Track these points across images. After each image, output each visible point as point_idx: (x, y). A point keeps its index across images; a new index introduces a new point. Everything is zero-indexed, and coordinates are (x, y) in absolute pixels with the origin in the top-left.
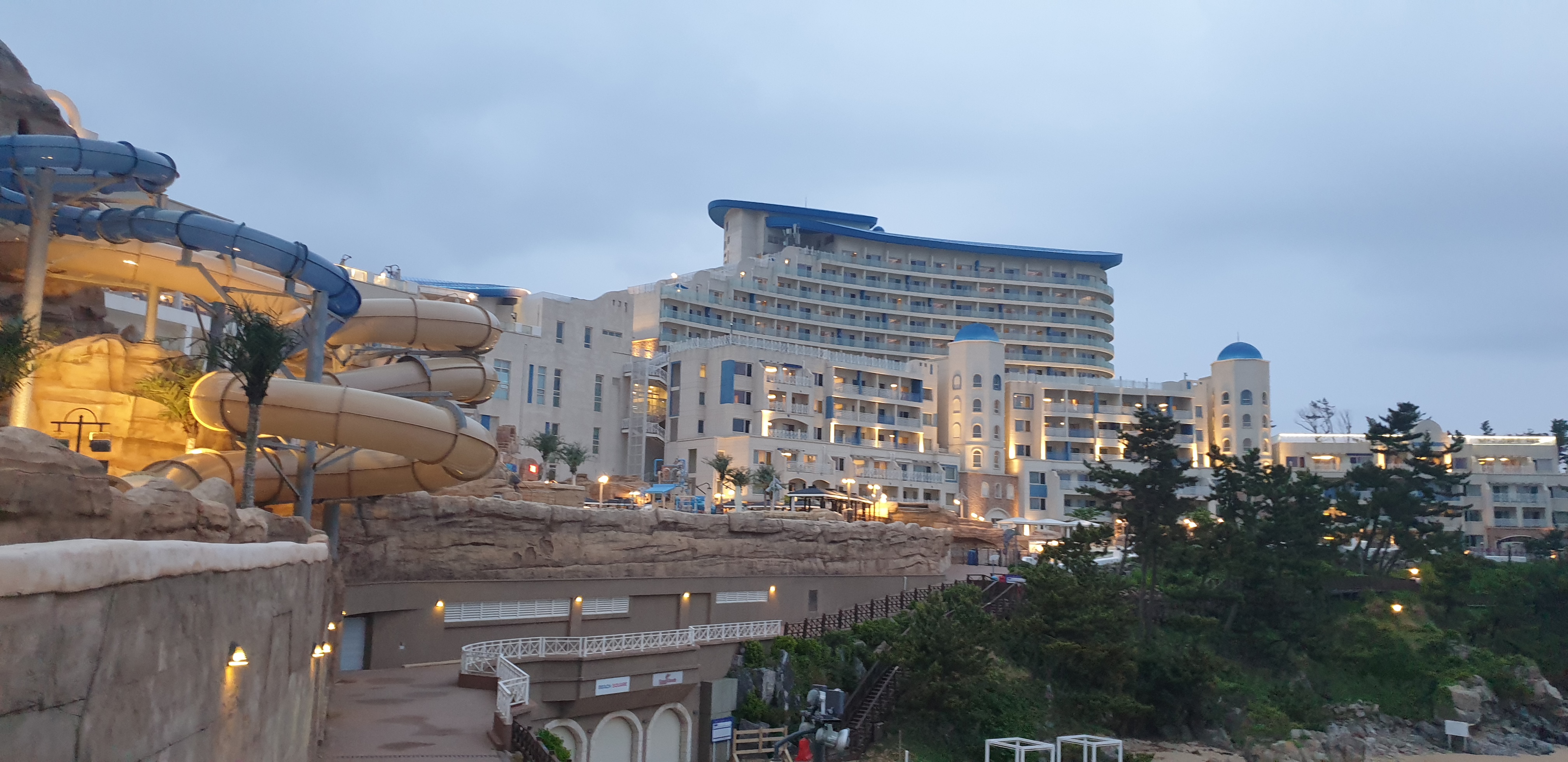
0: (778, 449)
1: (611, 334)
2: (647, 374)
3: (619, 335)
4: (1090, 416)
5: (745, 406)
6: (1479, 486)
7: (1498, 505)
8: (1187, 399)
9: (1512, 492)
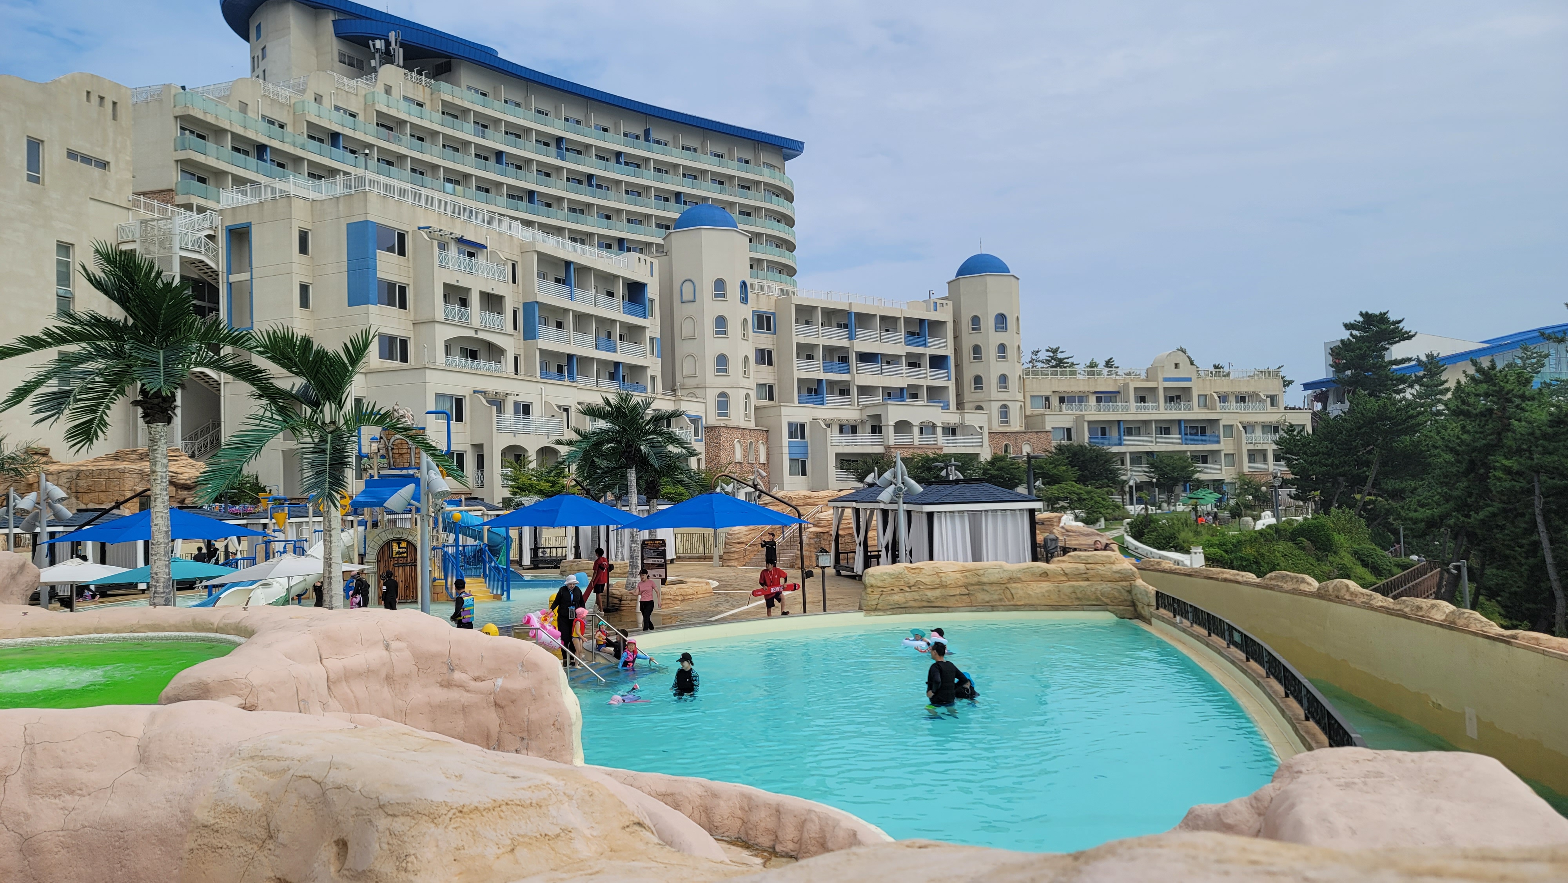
0: (475, 392)
1: (87, 160)
2: (176, 246)
3: (104, 165)
4: (845, 343)
5: (395, 311)
6: (1231, 426)
7: (1251, 447)
8: (942, 323)
9: (1258, 433)
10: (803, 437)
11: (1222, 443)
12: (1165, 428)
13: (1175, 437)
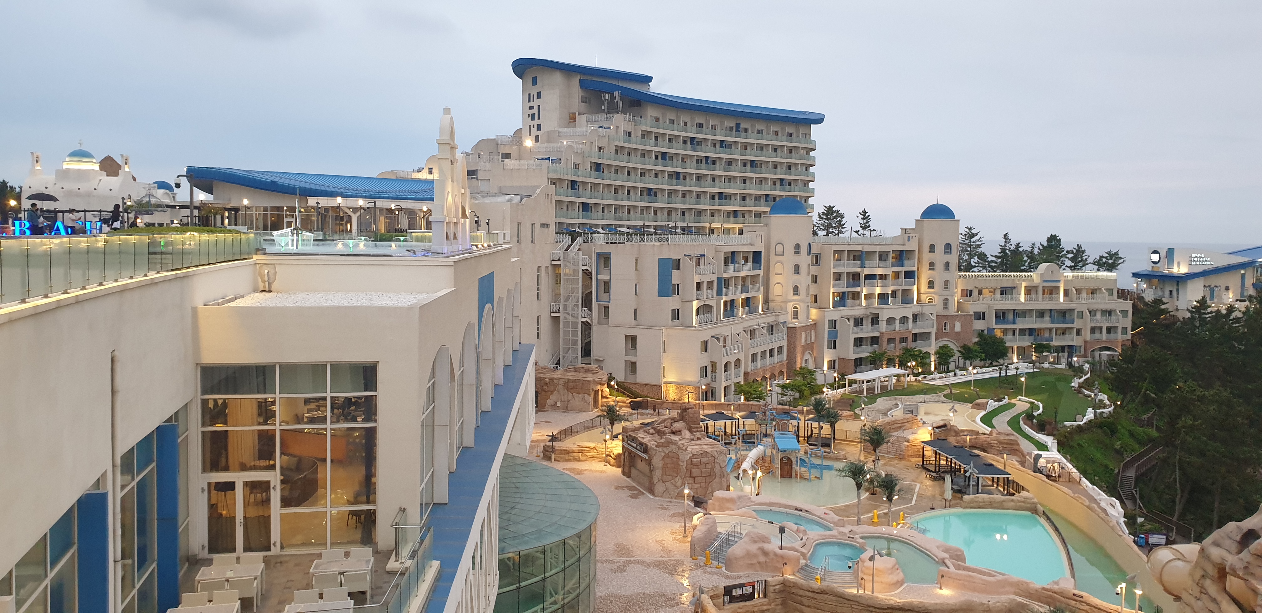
0: (712, 337)
1: (544, 226)
2: (581, 264)
3: (548, 226)
4: (859, 270)
5: (676, 297)
6: (1082, 312)
7: (1093, 325)
8: (912, 252)
9: (1098, 316)
10: (835, 327)
11: (1075, 323)
12: (1041, 313)
13: (1047, 318)
